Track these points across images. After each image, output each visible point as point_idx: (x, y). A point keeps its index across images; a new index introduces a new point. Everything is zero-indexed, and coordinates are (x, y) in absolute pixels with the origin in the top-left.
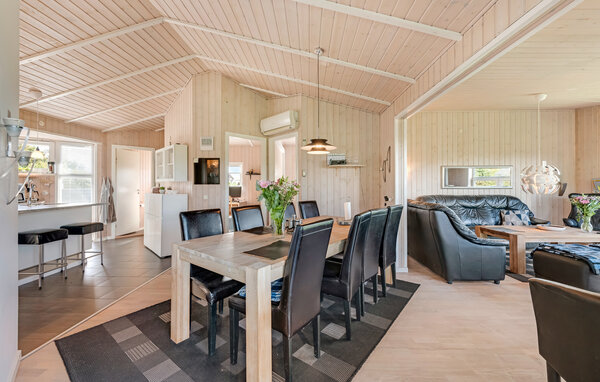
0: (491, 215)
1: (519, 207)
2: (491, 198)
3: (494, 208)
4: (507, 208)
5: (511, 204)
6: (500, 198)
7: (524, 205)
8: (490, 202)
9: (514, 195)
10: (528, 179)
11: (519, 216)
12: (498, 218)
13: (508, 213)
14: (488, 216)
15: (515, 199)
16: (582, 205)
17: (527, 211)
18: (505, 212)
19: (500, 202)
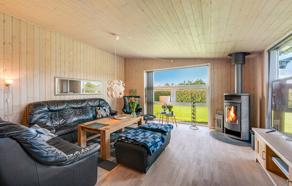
0: (91, 111)
1: (105, 105)
2: (91, 100)
3: (93, 106)
4: (99, 106)
5: (101, 103)
6: (95, 100)
7: (107, 103)
8: (90, 103)
9: (102, 98)
10: (110, 88)
11: (105, 110)
12: (94, 113)
13: (99, 109)
14: (89, 112)
15: (103, 100)
16: (133, 103)
17: (108, 107)
18: (98, 108)
19: (96, 103)
